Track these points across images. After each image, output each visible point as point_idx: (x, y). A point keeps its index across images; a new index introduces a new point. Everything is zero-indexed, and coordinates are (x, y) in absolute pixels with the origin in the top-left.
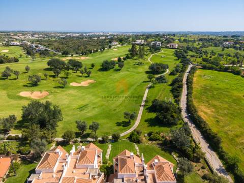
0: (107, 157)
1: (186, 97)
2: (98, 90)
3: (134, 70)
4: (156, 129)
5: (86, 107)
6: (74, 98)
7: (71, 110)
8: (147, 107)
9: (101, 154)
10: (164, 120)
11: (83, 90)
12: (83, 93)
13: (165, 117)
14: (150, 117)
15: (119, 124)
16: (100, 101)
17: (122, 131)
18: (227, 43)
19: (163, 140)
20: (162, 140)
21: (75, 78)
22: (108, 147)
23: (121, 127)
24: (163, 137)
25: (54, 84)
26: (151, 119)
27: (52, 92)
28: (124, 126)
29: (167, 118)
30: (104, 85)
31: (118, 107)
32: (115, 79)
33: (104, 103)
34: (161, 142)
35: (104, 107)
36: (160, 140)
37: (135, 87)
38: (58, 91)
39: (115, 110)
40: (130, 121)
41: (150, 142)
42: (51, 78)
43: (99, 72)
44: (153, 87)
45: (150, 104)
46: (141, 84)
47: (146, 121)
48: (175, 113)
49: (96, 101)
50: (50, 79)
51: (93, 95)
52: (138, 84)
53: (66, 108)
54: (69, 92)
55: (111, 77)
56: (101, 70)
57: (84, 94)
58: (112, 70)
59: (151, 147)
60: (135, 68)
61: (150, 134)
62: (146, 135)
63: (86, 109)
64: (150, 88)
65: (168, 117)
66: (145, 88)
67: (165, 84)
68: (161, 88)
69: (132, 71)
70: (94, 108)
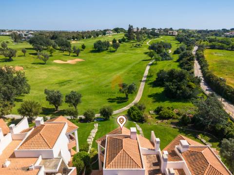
0: (90, 141)
1: (200, 71)
2: (87, 68)
3: (132, 51)
4: (166, 104)
5: (69, 83)
6: (55, 73)
7: (48, 84)
8: (150, 82)
9: (76, 133)
10: (178, 92)
11: (68, 67)
12: (68, 69)
13: (179, 88)
14: (155, 92)
15: (111, 101)
16: (88, 77)
17: (116, 108)
18: (228, 34)
19: (180, 117)
20: (177, 119)
21: (61, 56)
22: (93, 128)
23: (115, 104)
24: (178, 114)
25: (33, 60)
26: (157, 94)
27: (27, 68)
28: (118, 103)
29: (182, 89)
30: (95, 64)
31: (111, 83)
32: (109, 59)
33: (93, 79)
34: (177, 121)
35: (93, 83)
36: (174, 119)
37: (132, 65)
38: (36, 67)
39: (107, 86)
40: (127, 95)
41: (159, 121)
42: (31, 55)
43: (90, 53)
44: (156, 64)
45: (154, 79)
46: (140, 62)
47: (150, 96)
48: (193, 82)
49: (83, 77)
50: (29, 56)
51: (80, 72)
52: (137, 62)
53: (41, 83)
54: (50, 68)
55: (104, 57)
56: (92, 52)
57: (68, 71)
58: (105, 52)
59: (162, 128)
60: (132, 50)
61: (158, 111)
62: (152, 112)
63: (69, 84)
64: (152, 64)
65: (183, 87)
66: (145, 65)
67: (170, 61)
68: (166, 65)
69: (129, 53)
70: (79, 83)
